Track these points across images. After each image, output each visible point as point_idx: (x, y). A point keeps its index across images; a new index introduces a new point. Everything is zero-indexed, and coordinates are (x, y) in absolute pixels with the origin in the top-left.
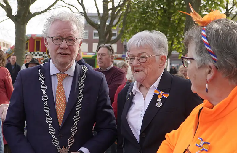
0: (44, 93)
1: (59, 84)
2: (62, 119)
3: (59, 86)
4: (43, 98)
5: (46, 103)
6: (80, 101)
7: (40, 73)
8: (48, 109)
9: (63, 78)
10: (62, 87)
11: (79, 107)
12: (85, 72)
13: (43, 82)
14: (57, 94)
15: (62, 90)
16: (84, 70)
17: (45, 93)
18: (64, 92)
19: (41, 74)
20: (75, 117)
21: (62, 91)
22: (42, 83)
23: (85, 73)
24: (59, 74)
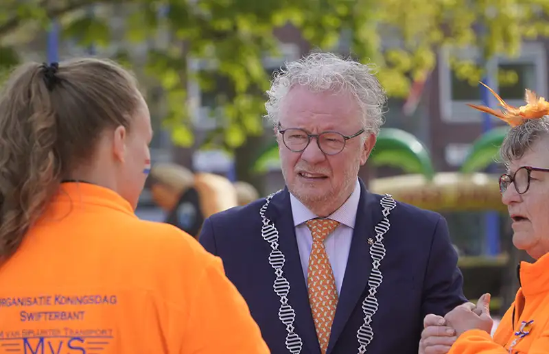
0: (279, 272)
1: (316, 247)
2: (327, 338)
3: (315, 253)
4: (276, 285)
5: (284, 300)
6: (373, 291)
7: (266, 221)
8: (290, 314)
9: (325, 231)
10: (325, 254)
11: (370, 307)
12: (386, 212)
13: (274, 245)
14: (311, 274)
15: (325, 265)
16: (386, 208)
17: (282, 272)
18: (331, 270)
19: (269, 224)
20: (360, 331)
21: (324, 267)
22: (272, 246)
23: (386, 215)
24: (315, 221)
